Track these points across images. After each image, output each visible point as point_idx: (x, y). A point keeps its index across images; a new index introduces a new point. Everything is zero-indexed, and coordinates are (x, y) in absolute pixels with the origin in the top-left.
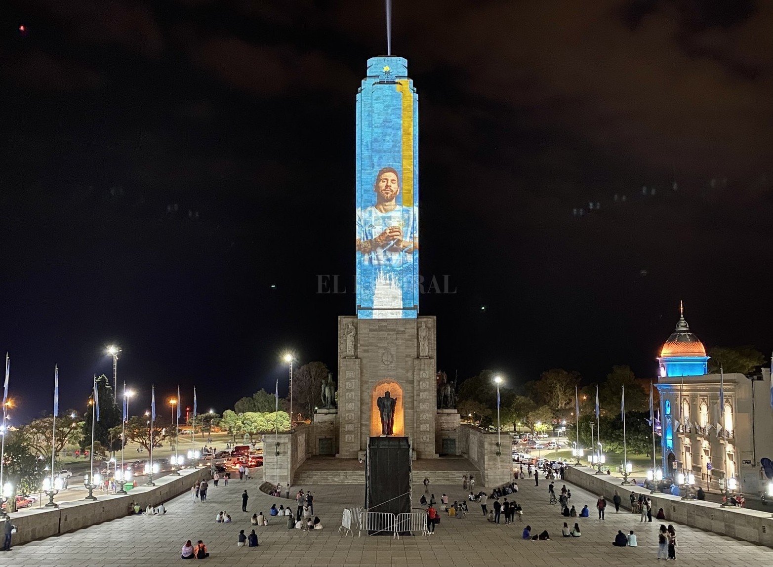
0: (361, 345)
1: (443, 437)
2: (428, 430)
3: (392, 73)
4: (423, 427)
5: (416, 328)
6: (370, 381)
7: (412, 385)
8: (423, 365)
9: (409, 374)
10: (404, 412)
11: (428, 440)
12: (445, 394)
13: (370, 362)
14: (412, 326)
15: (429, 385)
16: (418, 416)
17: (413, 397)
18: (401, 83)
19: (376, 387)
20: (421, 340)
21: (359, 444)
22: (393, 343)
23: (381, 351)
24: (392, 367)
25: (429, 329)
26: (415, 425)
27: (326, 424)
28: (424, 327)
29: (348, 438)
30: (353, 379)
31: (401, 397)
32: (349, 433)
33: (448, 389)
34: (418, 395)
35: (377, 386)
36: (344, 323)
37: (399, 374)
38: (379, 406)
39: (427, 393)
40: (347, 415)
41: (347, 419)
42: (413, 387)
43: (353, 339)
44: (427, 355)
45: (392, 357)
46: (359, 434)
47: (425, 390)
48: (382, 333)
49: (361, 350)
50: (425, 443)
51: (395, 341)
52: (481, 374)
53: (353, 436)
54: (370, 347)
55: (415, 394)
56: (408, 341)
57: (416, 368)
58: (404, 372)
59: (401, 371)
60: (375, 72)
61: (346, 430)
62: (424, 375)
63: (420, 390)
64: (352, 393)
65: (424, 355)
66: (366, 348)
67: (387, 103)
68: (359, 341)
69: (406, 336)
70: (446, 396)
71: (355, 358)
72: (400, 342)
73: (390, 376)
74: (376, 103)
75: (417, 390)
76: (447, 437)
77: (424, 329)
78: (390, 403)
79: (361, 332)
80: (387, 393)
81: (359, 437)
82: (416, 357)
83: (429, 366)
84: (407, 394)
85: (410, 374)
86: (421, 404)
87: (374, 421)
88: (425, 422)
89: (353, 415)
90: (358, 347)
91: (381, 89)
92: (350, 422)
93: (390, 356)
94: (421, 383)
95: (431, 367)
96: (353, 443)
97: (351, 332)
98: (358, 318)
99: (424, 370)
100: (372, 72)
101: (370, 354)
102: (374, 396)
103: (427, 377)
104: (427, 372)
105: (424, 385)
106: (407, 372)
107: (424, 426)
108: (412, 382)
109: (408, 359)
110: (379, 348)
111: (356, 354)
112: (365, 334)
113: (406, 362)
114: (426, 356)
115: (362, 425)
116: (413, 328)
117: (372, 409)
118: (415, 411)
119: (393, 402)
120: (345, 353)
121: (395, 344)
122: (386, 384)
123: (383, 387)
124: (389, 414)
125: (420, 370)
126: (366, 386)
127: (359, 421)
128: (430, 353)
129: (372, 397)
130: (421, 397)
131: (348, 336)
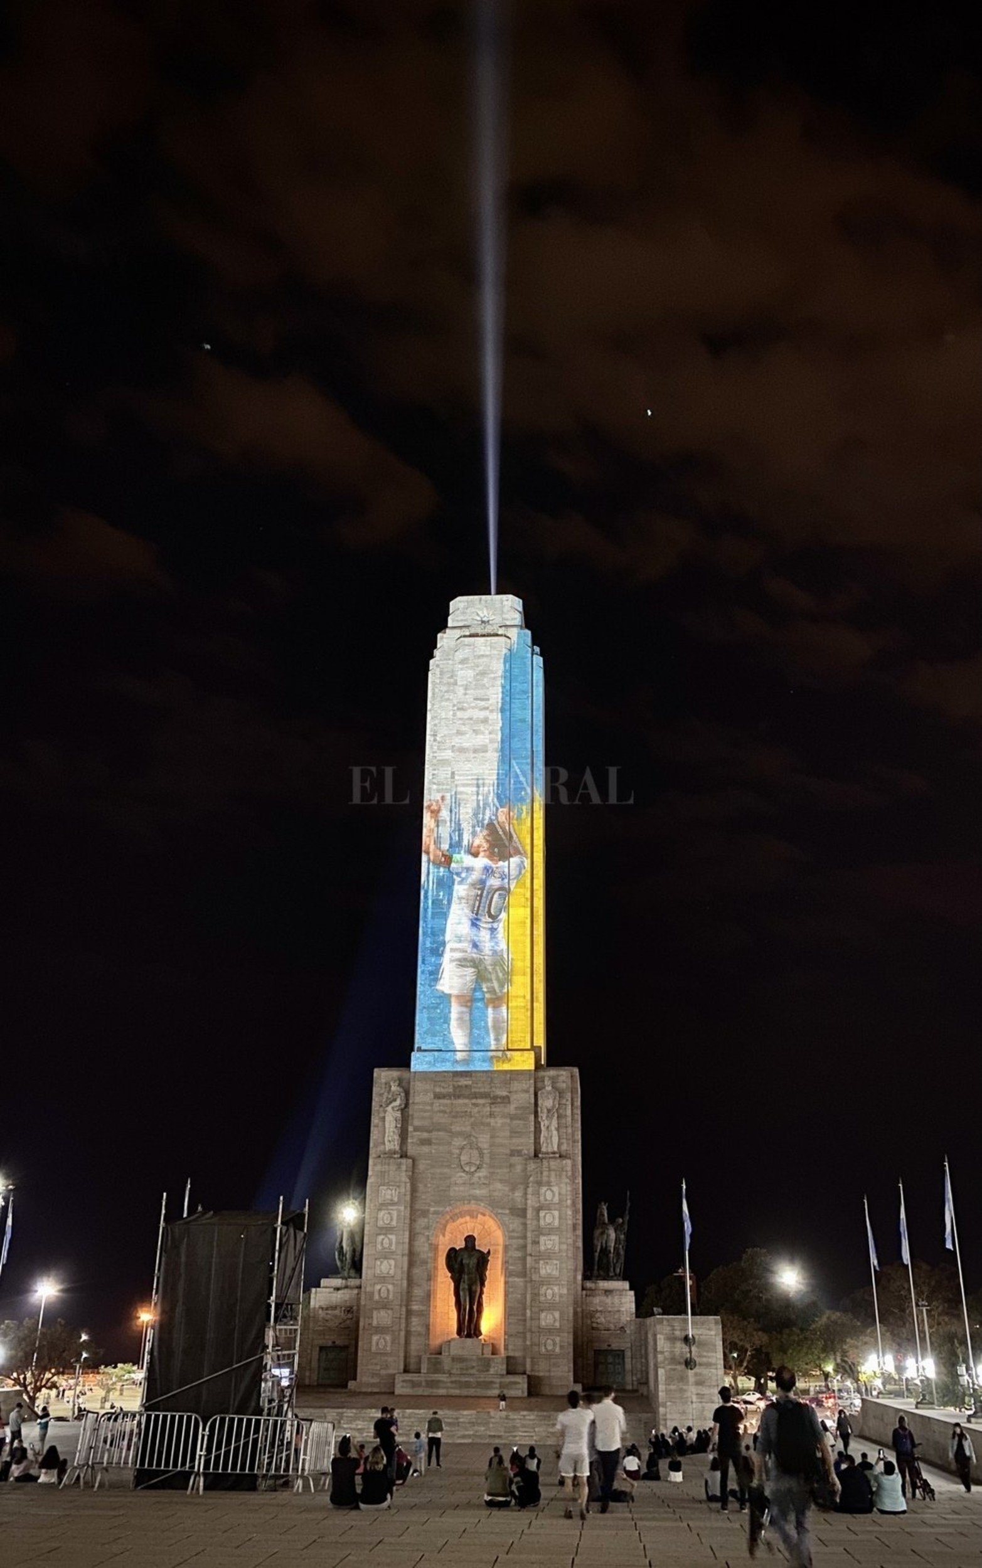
0: (416, 1129)
1: (597, 1346)
2: (557, 1324)
3: (493, 622)
4: (548, 1319)
5: (532, 1090)
6: (432, 1209)
7: (521, 1220)
8: (545, 1174)
9: (516, 1194)
10: (506, 1283)
11: (557, 1350)
12: (602, 1246)
13: (433, 1167)
14: (525, 1087)
15: (560, 1218)
16: (536, 1291)
17: (525, 1246)
18: (508, 635)
19: (445, 1226)
20: (543, 1115)
21: (402, 1358)
22: (482, 1124)
23: (458, 1142)
24: (479, 1178)
25: (561, 1093)
26: (528, 1311)
27: (337, 1312)
28: (549, 1088)
29: (377, 1344)
30: (393, 1204)
31: (500, 1249)
32: (381, 1330)
33: (608, 1236)
34: (536, 1243)
35: (447, 1222)
36: (383, 1081)
37: (496, 1194)
38: (450, 1267)
39: (556, 1238)
40: (378, 1287)
41: (376, 1297)
42: (525, 1224)
43: (399, 1114)
44: (556, 1149)
45: (481, 1155)
46: (403, 1333)
47: (551, 1231)
48: (461, 1101)
49: (415, 1140)
50: (549, 1356)
51: (488, 1120)
52: (744, 1256)
53: (388, 1338)
54: (434, 1134)
55: (529, 1240)
56: (516, 1119)
57: (531, 1179)
58: (507, 1189)
59: (499, 1186)
60: (462, 620)
61: (375, 1323)
62: (549, 1195)
63: (539, 1231)
64: (390, 1236)
65: (550, 1150)
66: (425, 1135)
67: (481, 668)
68: (413, 1119)
69: (512, 1109)
70: (605, 1251)
71: (401, 1157)
72: (498, 1122)
73: (477, 1199)
74: (462, 669)
75: (533, 1231)
76: (604, 1347)
77: (549, 1093)
78: (475, 1261)
79: (417, 1099)
80: (470, 1240)
81: (402, 1341)
82: (532, 1154)
83: (560, 1176)
84: (514, 1241)
85: (518, 1194)
86: (541, 1262)
87: (439, 1303)
88: (551, 1307)
89: (390, 1287)
90: (409, 1135)
91: (470, 646)
92: (385, 1305)
93: (475, 1153)
94: (542, 1214)
95: (564, 1177)
96: (386, 1354)
97: (395, 1100)
98: (412, 1070)
99: (549, 1184)
100: (458, 621)
101: (433, 1149)
102: (440, 1247)
103: (556, 1200)
104: (555, 1189)
105: (549, 1219)
106: (513, 1190)
107: (550, 1317)
108: (522, 1213)
109: (515, 1159)
110: (454, 1134)
111: (404, 1149)
112: (425, 1103)
113: (511, 1166)
114: (554, 1153)
115: (409, 1313)
116: (527, 1091)
117: (436, 1276)
118: (528, 1279)
119: (483, 1260)
120: (382, 1147)
121: (489, 1124)
122: (468, 1218)
123: (461, 1224)
124: (474, 1288)
125: (539, 1184)
126: (422, 1222)
127: (404, 1303)
128: (564, 1147)
129: (435, 1248)
130: (542, 1248)
131: (389, 1108)
